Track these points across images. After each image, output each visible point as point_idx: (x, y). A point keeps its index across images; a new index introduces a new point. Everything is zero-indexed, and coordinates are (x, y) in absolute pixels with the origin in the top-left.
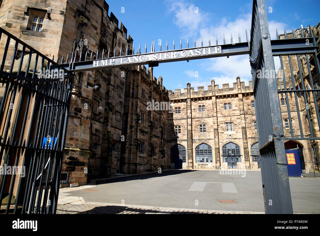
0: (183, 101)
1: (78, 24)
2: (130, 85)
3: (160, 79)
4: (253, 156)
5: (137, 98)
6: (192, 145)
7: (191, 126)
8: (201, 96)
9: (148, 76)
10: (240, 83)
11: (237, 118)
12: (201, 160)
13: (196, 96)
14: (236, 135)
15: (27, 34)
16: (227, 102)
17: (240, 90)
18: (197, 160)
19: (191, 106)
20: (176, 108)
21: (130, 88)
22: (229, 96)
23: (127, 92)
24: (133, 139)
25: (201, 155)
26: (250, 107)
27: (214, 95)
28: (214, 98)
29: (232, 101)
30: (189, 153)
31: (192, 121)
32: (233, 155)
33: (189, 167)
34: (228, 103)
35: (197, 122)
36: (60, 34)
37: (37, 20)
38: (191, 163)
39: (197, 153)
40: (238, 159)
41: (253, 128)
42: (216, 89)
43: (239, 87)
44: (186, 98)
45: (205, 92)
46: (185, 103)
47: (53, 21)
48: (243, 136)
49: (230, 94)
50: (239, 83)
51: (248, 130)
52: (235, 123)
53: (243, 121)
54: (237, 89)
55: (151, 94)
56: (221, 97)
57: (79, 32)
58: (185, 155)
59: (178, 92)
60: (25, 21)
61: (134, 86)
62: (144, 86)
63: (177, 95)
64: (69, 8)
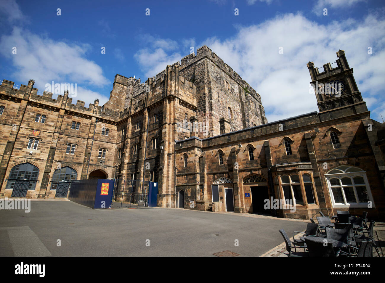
4: (53, 182)
10: (68, 98)
11: (48, 136)
14: (40, 155)
16: (42, 113)
17: (64, 105)
22: (47, 107)
26: (69, 127)
27: (27, 98)
28: (24, 103)
29: (49, 114)
32: (26, 179)
34: (43, 115)
40: (31, 185)
41: (65, 150)
42: (32, 92)
43: (64, 102)
48: (49, 157)
49: (50, 105)
50: (65, 97)
51: (57, 153)
52: (43, 141)
53: (55, 141)
54: (61, 103)
56: (35, 104)
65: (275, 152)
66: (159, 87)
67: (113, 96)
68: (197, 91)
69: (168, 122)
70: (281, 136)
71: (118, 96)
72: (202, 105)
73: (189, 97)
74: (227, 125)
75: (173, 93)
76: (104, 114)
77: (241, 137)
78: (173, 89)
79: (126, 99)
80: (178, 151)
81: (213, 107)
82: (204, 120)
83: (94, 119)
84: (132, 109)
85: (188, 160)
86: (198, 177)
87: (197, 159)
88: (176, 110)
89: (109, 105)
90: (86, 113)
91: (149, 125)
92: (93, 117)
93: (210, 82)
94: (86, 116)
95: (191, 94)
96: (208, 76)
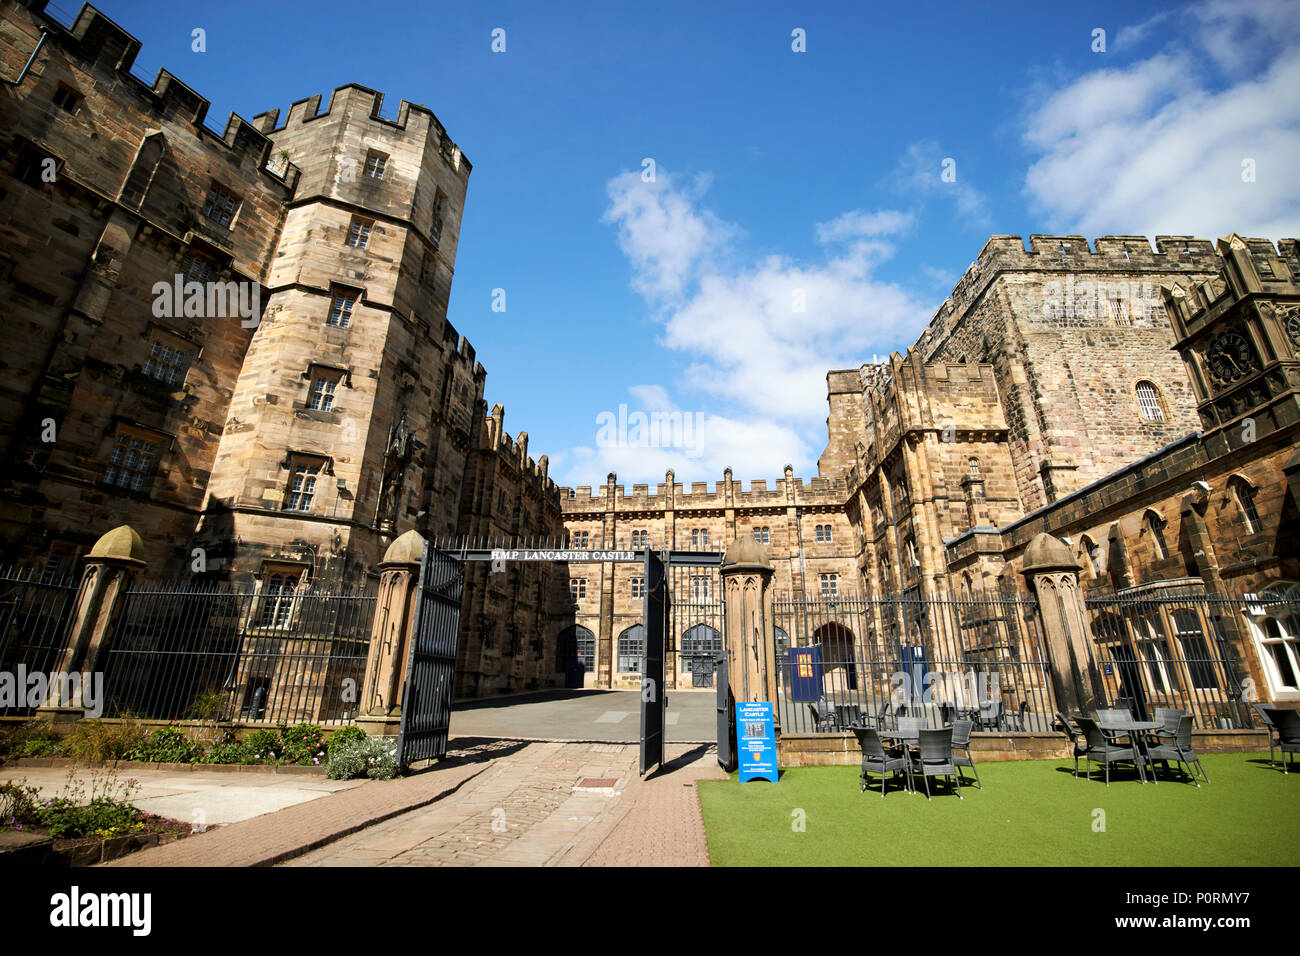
0: (594, 516)
1: (398, 390)
2: (474, 484)
3: (542, 462)
5: (488, 515)
6: (611, 629)
7: (610, 582)
8: (639, 508)
9: (516, 458)
10: (732, 482)
12: (631, 665)
13: (628, 508)
15: (306, 418)
16: (700, 527)
17: (729, 500)
18: (621, 665)
19: (614, 530)
20: (577, 534)
21: (473, 491)
22: (704, 513)
23: (464, 502)
24: (472, 614)
25: (631, 653)
27: (670, 506)
28: (669, 516)
29: (711, 524)
30: (602, 648)
31: (614, 569)
32: (705, 654)
33: (601, 683)
34: (702, 530)
35: (625, 572)
36: (368, 416)
37: (322, 386)
38: (606, 672)
39: (622, 648)
42: (675, 492)
43: (729, 493)
44: (603, 510)
45: (649, 498)
46: (600, 523)
47: (355, 390)
49: (709, 507)
50: (728, 483)
52: (714, 579)
54: (723, 498)
55: (520, 503)
56: (685, 514)
57: (400, 406)
58: (592, 653)
59: (584, 495)
60: (303, 390)
61: (482, 487)
62: (505, 485)
63: (582, 502)
64: (386, 363)
65: (1136, 553)
67: (834, 430)
68: (998, 380)
69: (921, 499)
70: (1139, 508)
71: (846, 426)
72: (1017, 421)
73: (973, 409)
74: (1057, 479)
75: (917, 422)
76: (810, 493)
77: (1066, 517)
78: (915, 411)
79: (866, 427)
80: (953, 567)
81: (1048, 419)
82: (1029, 461)
83: (792, 512)
84: (861, 469)
85: (973, 586)
86: (1002, 629)
87: (992, 582)
88: (932, 464)
89: (830, 457)
90: (773, 503)
91: (895, 507)
92: (789, 507)
93: (1025, 346)
94: (774, 511)
95: (978, 401)
96: (1017, 330)
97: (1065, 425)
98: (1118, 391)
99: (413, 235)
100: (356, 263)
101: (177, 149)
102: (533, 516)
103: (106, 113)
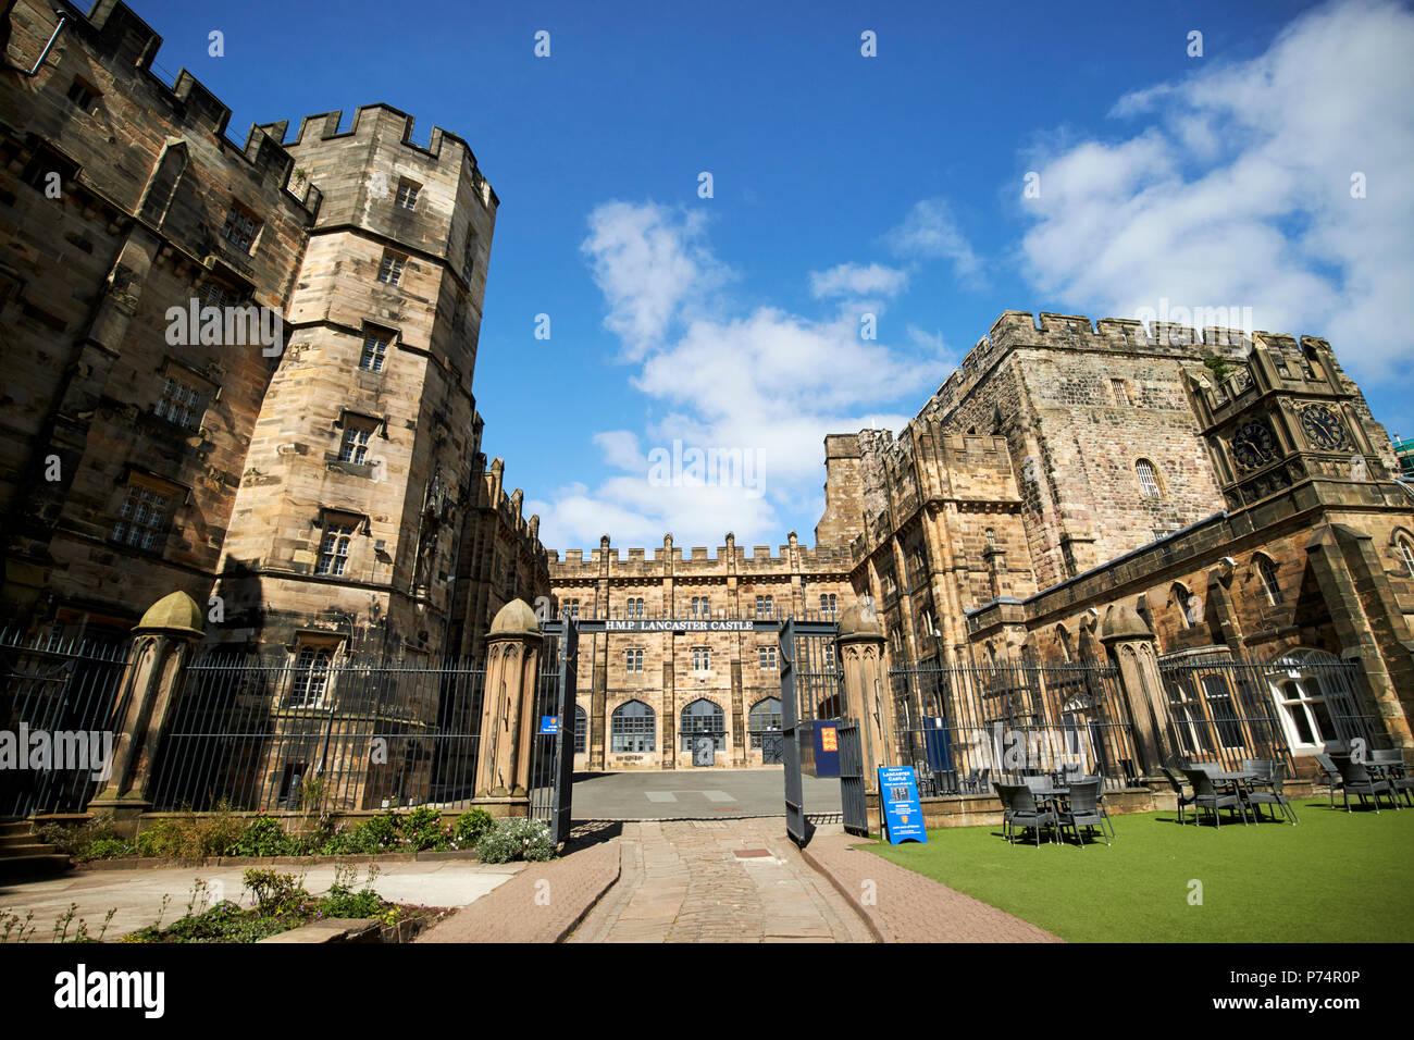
0: (586, 582)
1: (433, 443)
2: (472, 546)
3: (533, 523)
4: (752, 734)
5: (488, 581)
6: (605, 706)
7: (604, 654)
8: (635, 574)
9: (512, 517)
10: (734, 548)
11: (722, 638)
12: (627, 745)
13: (623, 574)
14: (716, 680)
15: (340, 471)
16: (700, 595)
17: (732, 567)
18: (615, 744)
19: (608, 598)
20: (566, 601)
21: (471, 553)
22: (705, 580)
23: (462, 566)
25: (626, 731)
26: (753, 611)
27: (669, 573)
28: (668, 583)
29: (712, 593)
30: (595, 726)
31: (607, 640)
32: (706, 731)
33: (594, 764)
34: (703, 598)
35: (620, 643)
36: (406, 472)
37: (354, 436)
38: (599, 753)
39: (616, 726)
40: (716, 742)
41: (758, 663)
42: (674, 558)
43: (731, 560)
44: (596, 575)
45: (647, 564)
46: (593, 590)
47: (392, 442)
48: (733, 683)
49: (709, 574)
50: (730, 549)
51: (744, 669)
52: (716, 651)
53: (736, 647)
54: (725, 564)
55: (515, 568)
56: (686, 581)
57: (434, 460)
58: (583, 732)
59: (575, 559)
60: (335, 440)
61: (481, 550)
62: (501, 548)
63: (573, 567)
64: (423, 414)
65: (1163, 623)
66: (908, 479)
67: (832, 496)
68: (1012, 453)
69: (941, 568)
70: (1167, 580)
71: (845, 492)
72: (1031, 494)
73: (989, 481)
74: (1078, 551)
75: (937, 492)
76: (815, 562)
77: (1093, 589)
78: (935, 481)
79: (865, 494)
80: (974, 638)
81: (1061, 493)
82: (1043, 533)
83: (796, 580)
84: (870, 537)
85: (997, 656)
86: (1026, 697)
87: (1015, 652)
88: (952, 534)
89: (828, 524)
90: (777, 570)
91: (910, 577)
92: (794, 575)
93: (1039, 421)
94: (778, 579)
95: (993, 472)
96: (1031, 404)
97: (1076, 499)
98: (1120, 467)
99: (447, 274)
100: (389, 301)
101: (198, 161)
102: (523, 581)
103: (125, 115)
